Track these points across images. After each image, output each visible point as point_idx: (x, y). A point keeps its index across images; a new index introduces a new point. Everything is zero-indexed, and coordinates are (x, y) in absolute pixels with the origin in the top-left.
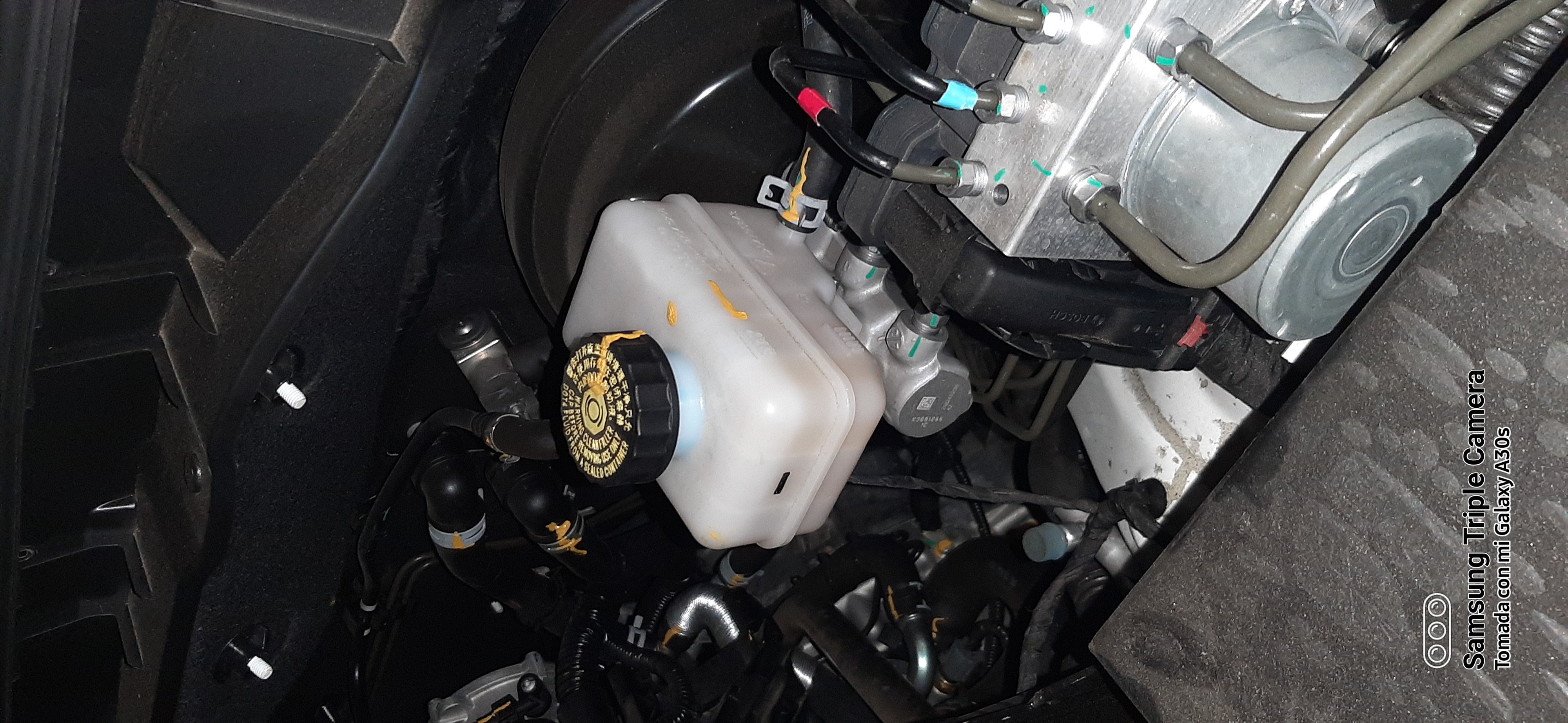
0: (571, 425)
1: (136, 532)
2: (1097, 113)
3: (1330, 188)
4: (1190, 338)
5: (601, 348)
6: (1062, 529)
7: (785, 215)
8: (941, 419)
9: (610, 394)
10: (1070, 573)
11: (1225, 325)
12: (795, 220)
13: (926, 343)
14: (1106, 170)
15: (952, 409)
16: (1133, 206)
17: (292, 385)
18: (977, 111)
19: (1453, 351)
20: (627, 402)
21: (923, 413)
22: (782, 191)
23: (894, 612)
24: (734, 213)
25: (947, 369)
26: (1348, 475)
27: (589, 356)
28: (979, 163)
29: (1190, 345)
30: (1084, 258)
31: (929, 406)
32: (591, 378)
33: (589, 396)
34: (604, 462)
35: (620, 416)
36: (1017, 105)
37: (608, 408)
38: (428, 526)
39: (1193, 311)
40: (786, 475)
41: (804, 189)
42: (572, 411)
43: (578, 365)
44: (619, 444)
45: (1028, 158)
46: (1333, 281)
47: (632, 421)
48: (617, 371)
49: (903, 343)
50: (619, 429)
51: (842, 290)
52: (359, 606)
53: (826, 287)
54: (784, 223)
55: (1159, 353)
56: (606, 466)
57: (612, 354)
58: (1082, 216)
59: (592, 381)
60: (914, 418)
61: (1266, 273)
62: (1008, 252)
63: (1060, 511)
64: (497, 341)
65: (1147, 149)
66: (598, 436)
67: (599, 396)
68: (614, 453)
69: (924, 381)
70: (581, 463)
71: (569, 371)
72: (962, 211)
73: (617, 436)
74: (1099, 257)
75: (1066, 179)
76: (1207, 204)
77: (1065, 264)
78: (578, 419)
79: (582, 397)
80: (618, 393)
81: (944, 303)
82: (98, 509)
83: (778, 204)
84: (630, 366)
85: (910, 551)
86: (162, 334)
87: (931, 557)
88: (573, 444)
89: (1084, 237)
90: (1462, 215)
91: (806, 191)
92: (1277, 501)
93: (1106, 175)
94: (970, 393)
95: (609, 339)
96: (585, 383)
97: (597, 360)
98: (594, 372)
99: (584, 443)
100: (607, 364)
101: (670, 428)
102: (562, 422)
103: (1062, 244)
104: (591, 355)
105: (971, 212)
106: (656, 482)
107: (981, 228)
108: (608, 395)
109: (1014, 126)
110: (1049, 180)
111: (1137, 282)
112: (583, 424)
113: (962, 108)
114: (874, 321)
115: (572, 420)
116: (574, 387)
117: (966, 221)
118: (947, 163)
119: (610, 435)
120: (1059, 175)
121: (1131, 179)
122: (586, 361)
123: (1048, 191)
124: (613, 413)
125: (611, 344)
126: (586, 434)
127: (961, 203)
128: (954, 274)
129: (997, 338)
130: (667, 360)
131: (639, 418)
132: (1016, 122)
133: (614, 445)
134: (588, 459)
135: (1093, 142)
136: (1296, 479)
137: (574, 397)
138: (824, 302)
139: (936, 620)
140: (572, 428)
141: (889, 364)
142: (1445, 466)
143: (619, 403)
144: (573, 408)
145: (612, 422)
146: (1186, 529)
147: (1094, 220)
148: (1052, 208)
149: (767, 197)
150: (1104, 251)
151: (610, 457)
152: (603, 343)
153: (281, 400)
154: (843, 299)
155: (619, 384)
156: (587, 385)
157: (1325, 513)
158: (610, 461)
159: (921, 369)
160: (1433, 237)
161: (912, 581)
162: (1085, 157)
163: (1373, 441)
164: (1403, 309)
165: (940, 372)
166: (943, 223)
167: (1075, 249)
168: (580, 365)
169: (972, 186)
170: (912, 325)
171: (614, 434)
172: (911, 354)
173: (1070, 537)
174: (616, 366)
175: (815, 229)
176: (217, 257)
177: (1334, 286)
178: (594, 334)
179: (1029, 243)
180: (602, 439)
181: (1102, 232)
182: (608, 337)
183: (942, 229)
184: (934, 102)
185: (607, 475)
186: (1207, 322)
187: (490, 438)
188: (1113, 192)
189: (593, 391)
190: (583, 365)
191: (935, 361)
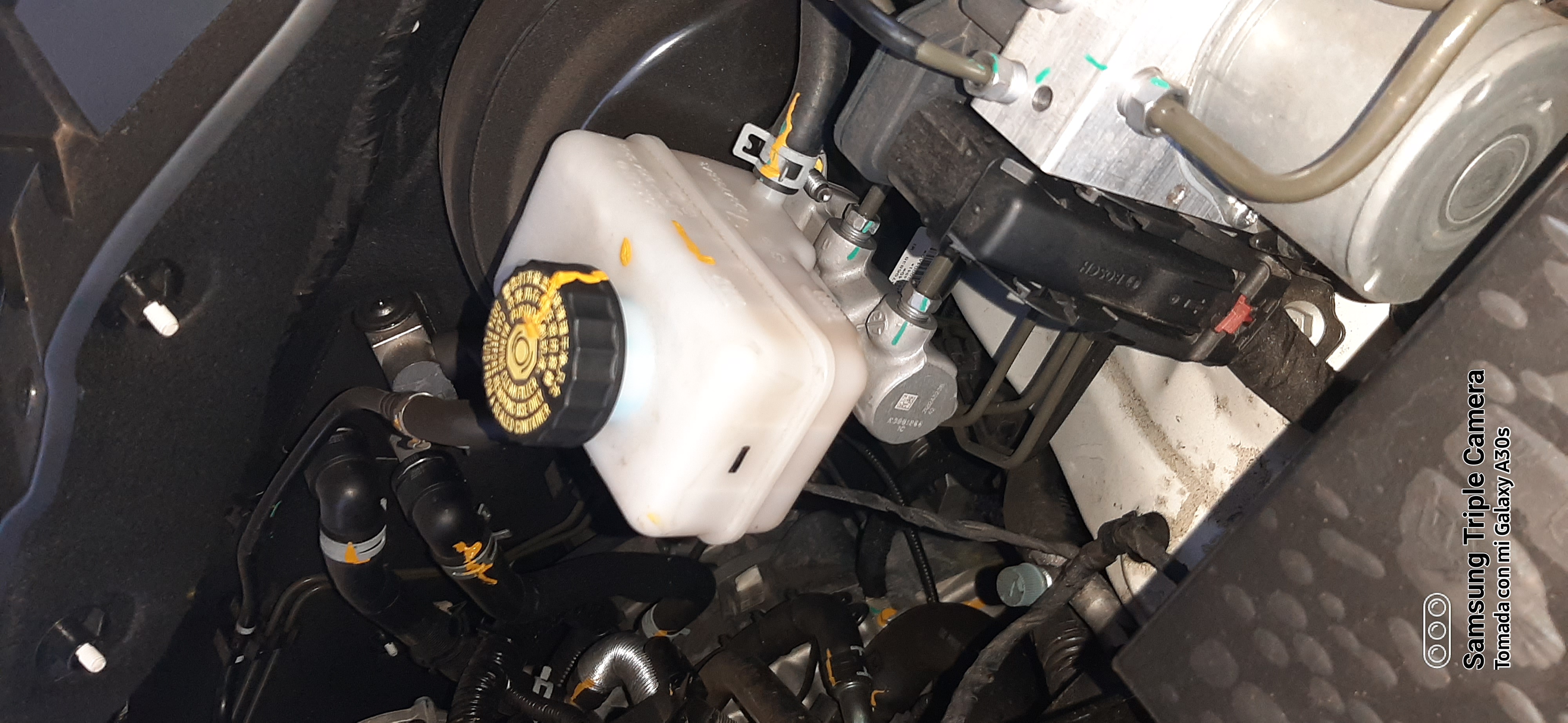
0: (493, 374)
4: (1231, 323)
6: (1041, 572)
7: (763, 170)
8: (920, 424)
11: (1270, 312)
12: (774, 177)
13: (912, 329)
15: (934, 413)
17: (163, 307)
21: (902, 414)
23: (831, 679)
24: (706, 166)
25: (933, 362)
27: (526, 286)
28: (1018, 64)
29: (1230, 331)
30: (1130, 195)
31: (908, 406)
38: (319, 535)
39: (1236, 291)
40: (745, 451)
41: (788, 142)
45: (1079, 52)
46: (1437, 225)
48: (561, 321)
49: (886, 328)
52: (234, 626)
54: (761, 180)
56: (529, 418)
57: (560, 297)
58: (1140, 125)
60: (890, 419)
62: (1047, 168)
64: (419, 326)
66: (522, 382)
69: (906, 375)
70: (501, 418)
71: (497, 307)
72: (992, 123)
74: (1143, 197)
83: (756, 159)
84: (571, 295)
85: (853, 615)
86: (13, 225)
88: (491, 392)
89: (1133, 167)
91: (790, 144)
94: (956, 396)
95: (564, 276)
99: (506, 392)
101: (611, 379)
102: (482, 371)
103: (1108, 169)
104: (529, 285)
106: (584, 450)
107: (1013, 141)
109: (1063, 15)
112: (506, 367)
114: (855, 304)
115: (494, 367)
118: (982, 54)
122: (518, 292)
125: (564, 283)
126: (508, 379)
127: (987, 108)
132: (1066, 12)
134: (509, 411)
138: (803, 269)
139: (876, 691)
148: (1104, 116)
149: (745, 149)
153: (147, 325)
154: (821, 278)
158: (534, 413)
159: (904, 360)
161: (853, 645)
165: (927, 365)
166: (962, 146)
169: (1006, 90)
170: (898, 307)
172: (895, 341)
175: (797, 190)
177: (1437, 233)
179: (1073, 159)
185: (531, 429)
186: (1253, 303)
187: (399, 419)
188: (1181, 98)
191: (920, 354)
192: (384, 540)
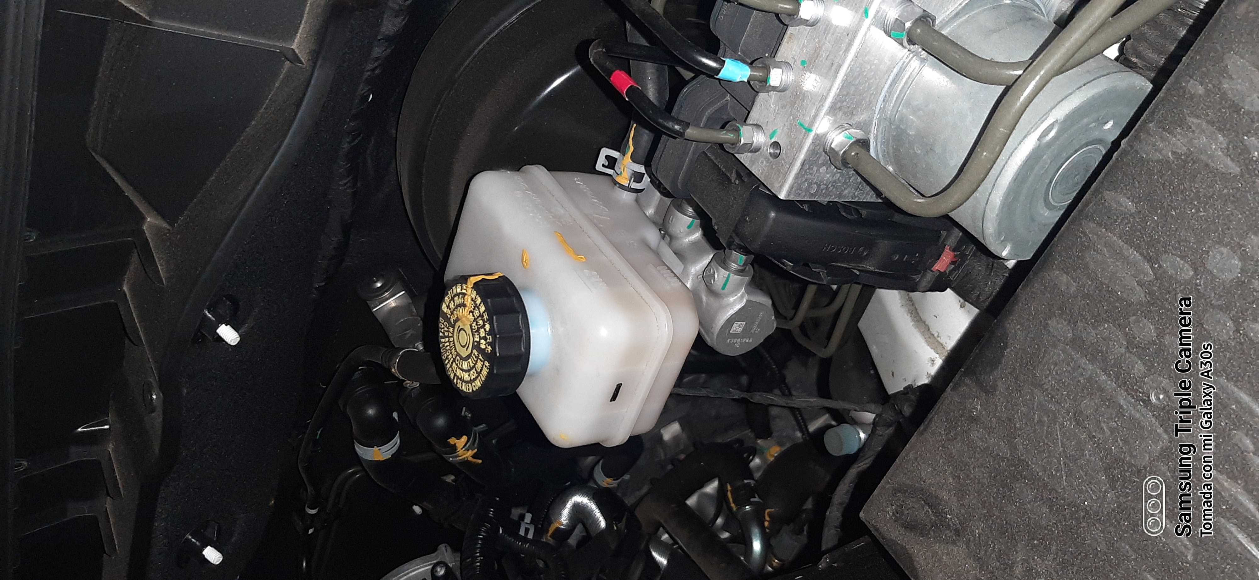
0: (447, 350)
1: (110, 448)
2: (846, 79)
3: (1033, 131)
4: (943, 264)
5: (467, 287)
6: (855, 429)
7: (619, 179)
8: (751, 340)
9: (474, 324)
10: (862, 464)
11: (970, 253)
12: (625, 183)
13: (735, 278)
14: (858, 126)
15: (759, 332)
16: (884, 156)
17: (229, 326)
18: (752, 83)
19: (1134, 258)
20: (487, 329)
21: (736, 336)
22: (615, 160)
23: (733, 505)
24: (578, 180)
25: (753, 298)
26: (1056, 365)
27: (458, 295)
28: (758, 126)
29: (942, 271)
30: (847, 200)
31: (740, 330)
32: (461, 312)
33: (459, 327)
34: (472, 379)
35: (483, 341)
36: (783, 77)
37: (473, 335)
38: (354, 443)
39: (943, 242)
40: (619, 386)
41: (632, 157)
42: (447, 339)
43: (450, 302)
44: (482, 363)
45: (794, 119)
46: (1045, 209)
47: (492, 344)
48: (480, 305)
49: (716, 279)
50: (482, 351)
51: (669, 239)
52: (305, 509)
53: (652, 235)
54: (618, 185)
55: (917, 278)
56: (474, 382)
57: (475, 292)
58: (839, 164)
59: (461, 314)
60: (728, 340)
61: (987, 204)
62: (782, 196)
63: (853, 414)
64: (403, 292)
65: (890, 108)
66: (466, 359)
67: (467, 326)
68: (479, 371)
69: (735, 309)
70: (455, 381)
71: (444, 308)
72: (746, 165)
73: (481, 357)
74: (859, 198)
75: (825, 134)
76: (938, 150)
77: (833, 206)
78: (451, 345)
79: (453, 327)
80: (481, 322)
81: (737, 241)
82: (79, 430)
83: (613, 171)
84: (489, 300)
85: (745, 455)
86: (125, 288)
87: (763, 459)
88: (448, 366)
89: (845, 183)
90: (1137, 146)
91: (634, 159)
92: (1001, 386)
93: (858, 131)
94: (773, 318)
95: (473, 280)
96: (456, 316)
97: (464, 297)
98: (462, 307)
99: (457, 365)
100: (472, 300)
101: (523, 349)
102: (440, 348)
103: (827, 188)
104: (460, 293)
105: (753, 165)
106: (516, 393)
107: (760, 177)
108: (473, 325)
109: (782, 93)
110: (812, 136)
111: (894, 220)
112: (455, 349)
113: (738, 80)
114: (694, 262)
115: (447, 346)
116: (448, 320)
117: (750, 174)
118: (731, 126)
119: (476, 357)
120: (818, 132)
121: (879, 133)
122: (456, 298)
123: (810, 145)
124: (477, 339)
125: (475, 284)
126: (458, 358)
127: (744, 158)
128: (743, 216)
129: (782, 268)
130: (520, 295)
131: (497, 341)
132: (783, 91)
133: (479, 364)
134: (460, 377)
135: (845, 103)
136: (1015, 369)
137: (448, 328)
138: (650, 248)
139: (768, 510)
140: (448, 354)
141: (706, 297)
142: (1131, 352)
143: (482, 330)
144: (448, 337)
145: (477, 346)
146: (931, 415)
147: (850, 167)
148: (815, 159)
149: (603, 165)
150: (863, 194)
151: (476, 375)
152: (469, 283)
153: (220, 339)
154: (669, 246)
155: (481, 316)
156: (457, 317)
157: (1039, 397)
158: (477, 377)
159: (732, 299)
160: (1114, 166)
161: (746, 479)
162: (839, 117)
163: (1074, 335)
164: (1092, 225)
165: (748, 301)
166: (733, 177)
167: (838, 193)
168: (452, 302)
169: (752, 144)
170: (723, 263)
171: (479, 356)
172: (723, 288)
173: (862, 436)
174: (479, 301)
175: (644, 189)
176: (165, 225)
177: (1047, 213)
178: (462, 276)
179: (799, 188)
180: (470, 360)
181: (859, 179)
182: (472, 278)
183: (733, 181)
184: (715, 76)
185: (474, 389)
186: (954, 250)
187: (394, 368)
188: (864, 144)
189: (462, 322)
190: (454, 302)
191: (743, 293)
192: (399, 441)
